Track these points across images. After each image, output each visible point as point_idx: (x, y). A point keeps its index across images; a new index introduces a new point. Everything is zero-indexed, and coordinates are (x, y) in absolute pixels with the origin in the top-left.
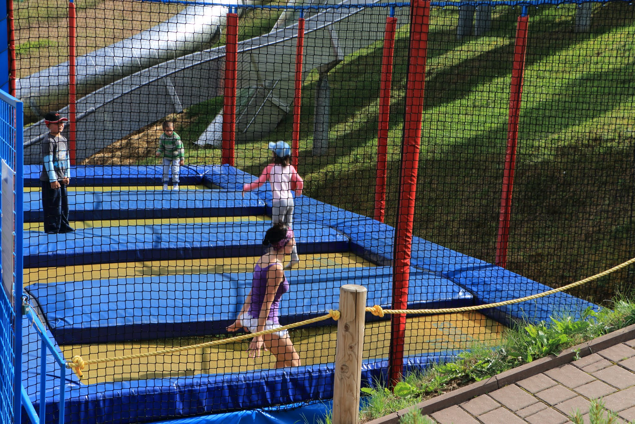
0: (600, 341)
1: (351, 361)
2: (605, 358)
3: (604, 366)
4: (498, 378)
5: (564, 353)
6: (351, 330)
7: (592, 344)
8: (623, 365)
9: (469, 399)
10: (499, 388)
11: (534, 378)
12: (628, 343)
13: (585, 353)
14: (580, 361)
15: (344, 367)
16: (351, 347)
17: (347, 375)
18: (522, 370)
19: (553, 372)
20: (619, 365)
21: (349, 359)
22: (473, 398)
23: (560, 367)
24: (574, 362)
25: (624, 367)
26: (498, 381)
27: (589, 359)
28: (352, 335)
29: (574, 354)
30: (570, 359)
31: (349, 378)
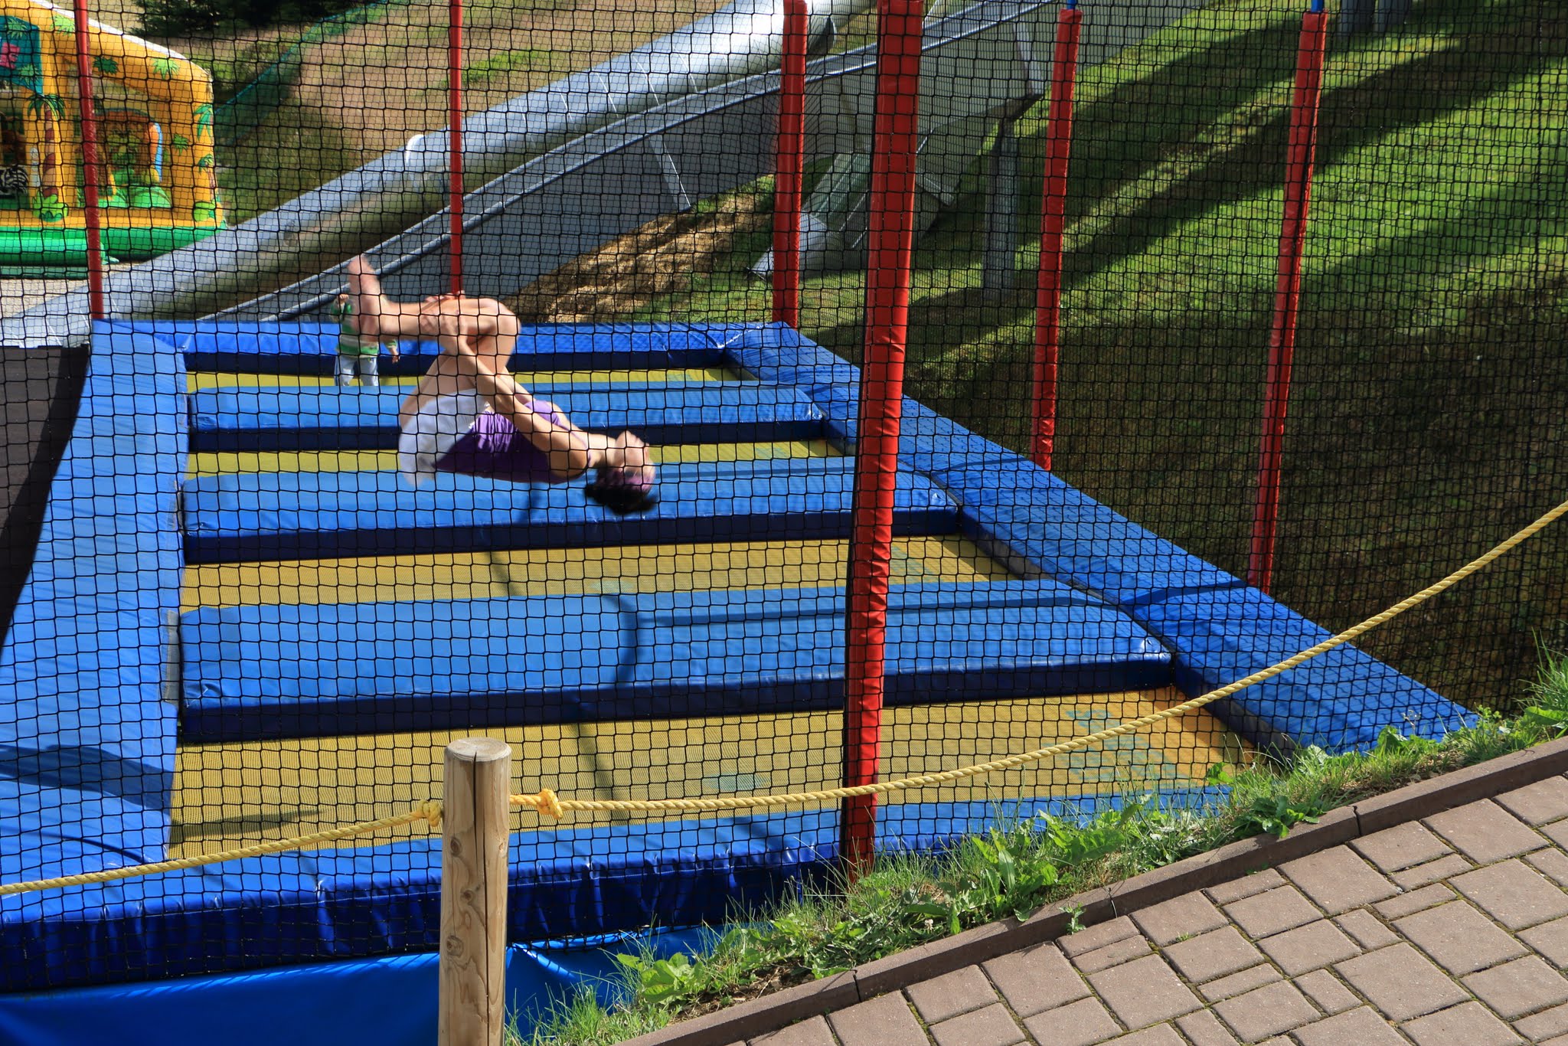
0: (1143, 885)
1: (469, 928)
2: (1143, 933)
3: (1128, 956)
4: (860, 976)
5: (1045, 914)
6: (464, 852)
7: (1119, 893)
8: (1173, 957)
9: (779, 1028)
10: (860, 1001)
11: (951, 979)
12: (1214, 891)
13: (1095, 915)
14: (1079, 939)
15: (454, 942)
16: (467, 895)
17: (462, 960)
18: (927, 955)
19: (1003, 966)
20: (1164, 956)
21: (464, 923)
22: (790, 1023)
23: (1028, 951)
24: (1065, 940)
25: (1172, 964)
26: (857, 982)
27: (1104, 931)
28: (467, 864)
29: (1067, 917)
30: (1055, 931)
31: (464, 968)
